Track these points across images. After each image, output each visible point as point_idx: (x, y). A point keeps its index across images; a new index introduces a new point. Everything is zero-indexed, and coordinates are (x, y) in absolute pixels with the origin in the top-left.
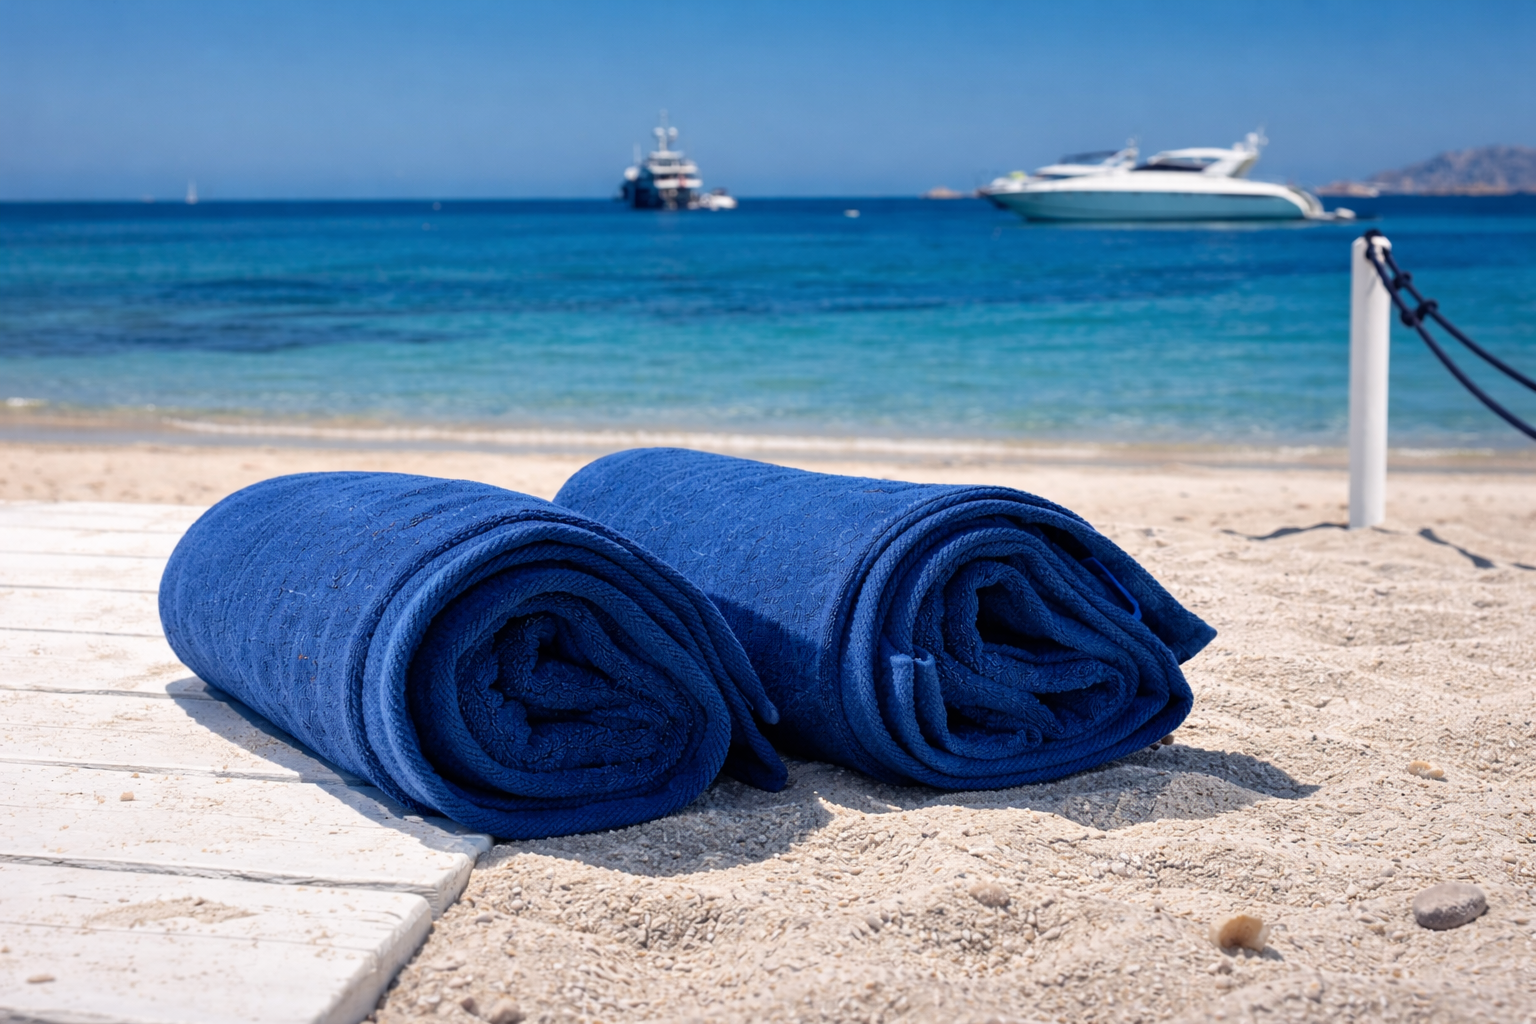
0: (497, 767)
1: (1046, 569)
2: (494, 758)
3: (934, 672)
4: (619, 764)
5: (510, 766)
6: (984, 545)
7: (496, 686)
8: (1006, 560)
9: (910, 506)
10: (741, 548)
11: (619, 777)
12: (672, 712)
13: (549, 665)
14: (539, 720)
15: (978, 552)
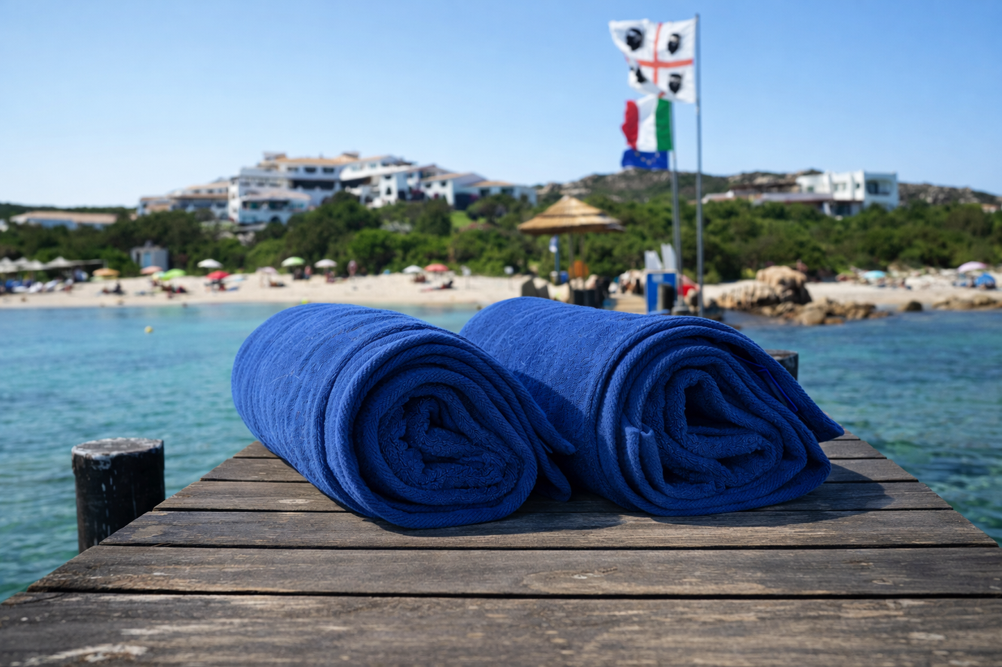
0: (402, 484)
1: (730, 374)
2: (401, 480)
3: (653, 441)
4: (478, 487)
5: (411, 486)
6: (690, 357)
7: (402, 439)
8: (703, 368)
9: (638, 327)
10: (545, 360)
11: (477, 495)
12: (507, 460)
13: (436, 430)
14: (429, 461)
15: (686, 363)
